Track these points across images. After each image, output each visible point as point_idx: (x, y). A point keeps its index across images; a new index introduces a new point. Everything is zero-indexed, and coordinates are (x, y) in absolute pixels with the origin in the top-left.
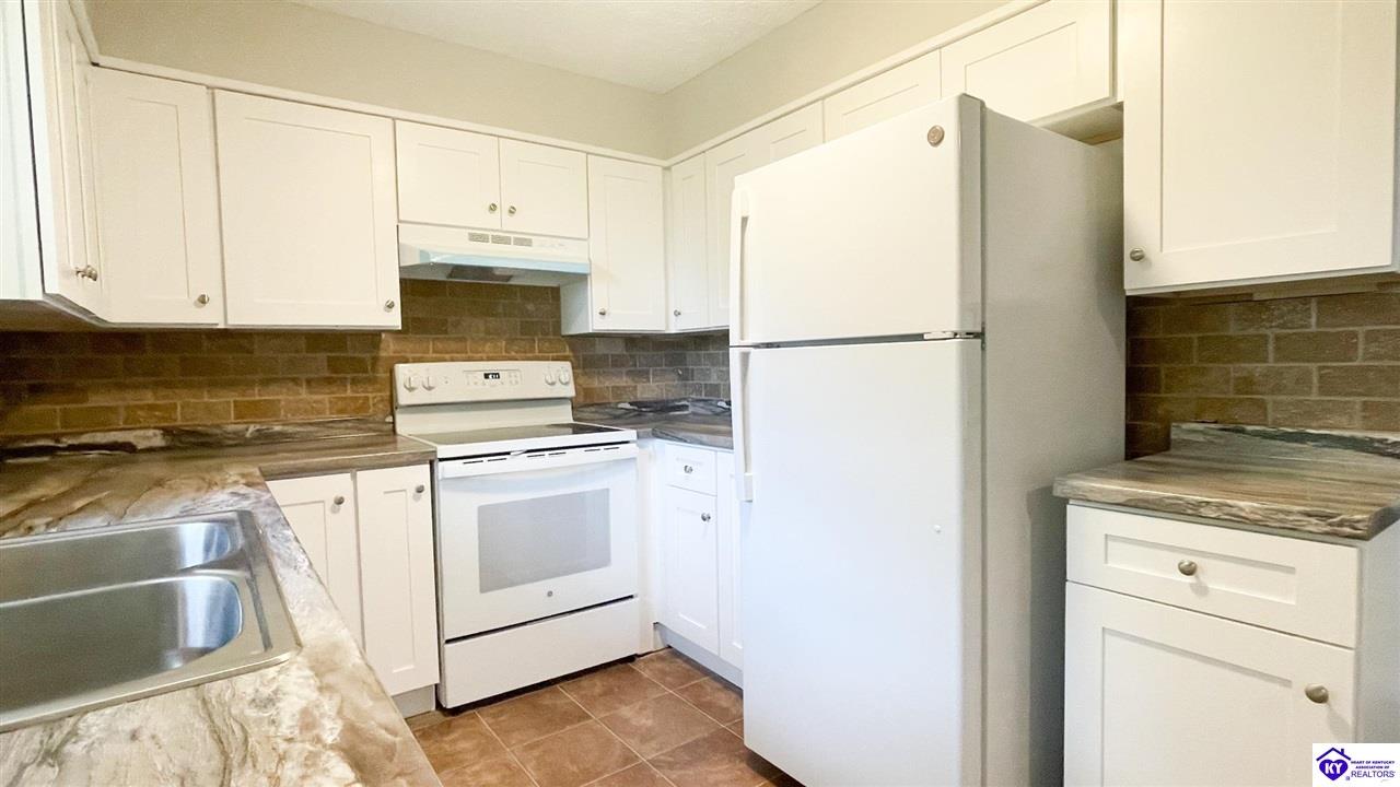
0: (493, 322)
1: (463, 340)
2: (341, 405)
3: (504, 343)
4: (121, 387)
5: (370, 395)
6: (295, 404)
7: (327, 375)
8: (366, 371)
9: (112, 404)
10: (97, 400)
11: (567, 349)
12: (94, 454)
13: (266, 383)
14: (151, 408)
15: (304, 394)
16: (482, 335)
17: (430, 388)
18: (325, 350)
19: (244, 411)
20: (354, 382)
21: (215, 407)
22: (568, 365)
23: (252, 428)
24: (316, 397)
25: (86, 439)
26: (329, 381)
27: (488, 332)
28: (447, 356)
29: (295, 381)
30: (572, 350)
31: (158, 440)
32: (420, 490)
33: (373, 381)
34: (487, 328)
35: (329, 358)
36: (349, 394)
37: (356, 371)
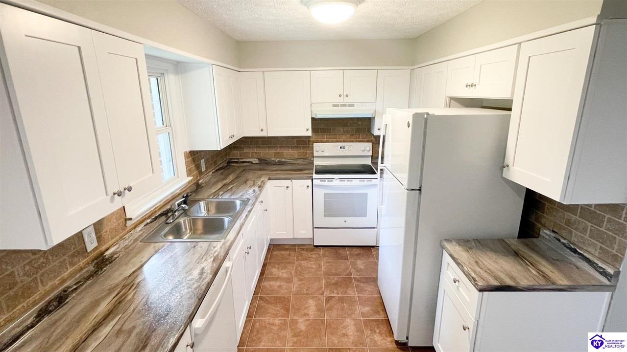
0: (346, 129)
1: (336, 134)
2: (300, 154)
3: (349, 136)
4: (250, 147)
5: (308, 151)
6: (289, 153)
7: (296, 145)
8: (307, 144)
9: (248, 151)
10: (245, 150)
12: (245, 164)
13: (281, 147)
14: (256, 153)
15: (290, 151)
16: (342, 133)
17: (323, 151)
18: (296, 139)
19: (276, 154)
20: (303, 148)
21: (269, 153)
22: (370, 144)
23: (277, 160)
24: (293, 151)
25: (243, 160)
26: (297, 147)
28: (330, 140)
29: (288, 147)
31: (257, 162)
32: (308, 187)
33: (308, 147)
34: (343, 131)
35: (297, 141)
36: (302, 151)
37: (303, 145)
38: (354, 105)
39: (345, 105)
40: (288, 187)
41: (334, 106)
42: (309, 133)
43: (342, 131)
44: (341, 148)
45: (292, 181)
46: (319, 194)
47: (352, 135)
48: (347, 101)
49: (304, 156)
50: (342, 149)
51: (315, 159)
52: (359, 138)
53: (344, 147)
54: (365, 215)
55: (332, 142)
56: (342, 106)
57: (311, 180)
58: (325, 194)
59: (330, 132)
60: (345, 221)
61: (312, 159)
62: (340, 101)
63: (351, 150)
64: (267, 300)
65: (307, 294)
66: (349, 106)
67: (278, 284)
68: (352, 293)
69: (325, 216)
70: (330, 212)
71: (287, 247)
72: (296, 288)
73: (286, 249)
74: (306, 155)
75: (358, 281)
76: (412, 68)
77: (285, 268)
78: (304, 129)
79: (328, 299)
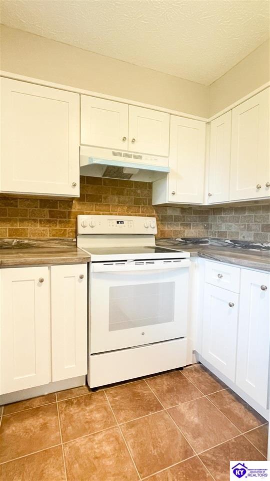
0: (122, 198)
2: (54, 232)
3: (126, 208)
5: (67, 229)
6: (35, 231)
7: (48, 218)
8: (65, 218)
11: (154, 211)
13: (22, 221)
15: (38, 226)
16: (116, 204)
17: (92, 227)
18: (48, 207)
19: (13, 233)
20: (60, 222)
22: (154, 219)
23: (15, 241)
24: (43, 228)
26: (49, 221)
27: (119, 202)
28: (101, 213)
29: (35, 221)
30: (157, 212)
32: (80, 277)
33: (68, 222)
34: (119, 200)
35: (50, 211)
36: (58, 228)
37: (61, 218)
38: (141, 156)
39: (130, 156)
40: (42, 281)
41: (114, 154)
42: (76, 192)
43: (117, 201)
44: (118, 222)
45: (50, 268)
48: (133, 150)
49: (61, 235)
50: (120, 225)
51: (79, 239)
53: (122, 222)
54: (170, 319)
55: (104, 214)
56: (125, 156)
57: (87, 265)
58: (112, 289)
59: (101, 201)
60: (143, 334)
61: (75, 240)
62: (123, 146)
63: (131, 226)
66: (135, 157)
70: (118, 321)
74: (64, 234)
78: (68, 184)
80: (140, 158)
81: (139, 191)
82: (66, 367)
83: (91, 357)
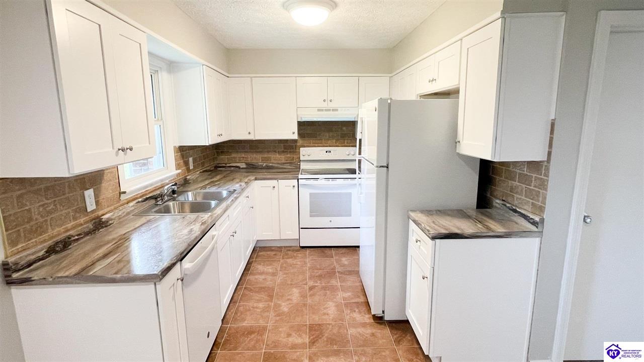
0: (331, 134)
1: (322, 140)
2: (287, 159)
3: (335, 141)
4: (237, 152)
5: (295, 156)
6: (277, 158)
7: (283, 150)
8: (293, 149)
9: (236, 156)
10: (233, 155)
12: (232, 168)
13: (268, 152)
14: (243, 157)
15: (277, 155)
16: (327, 138)
17: (309, 156)
18: (283, 143)
19: (264, 160)
20: (290, 152)
21: (256, 158)
22: (354, 149)
23: (265, 164)
24: (280, 156)
25: (231, 165)
26: (283, 152)
27: (329, 137)
28: (316, 145)
29: (275, 151)
31: (245, 166)
32: (294, 186)
33: (296, 152)
34: (329, 136)
35: (284, 145)
36: (289, 156)
37: (291, 149)
39: (329, 110)
40: (274, 187)
41: (319, 110)
42: (295, 137)
44: (327, 152)
45: (278, 181)
46: (305, 193)
47: (337, 140)
48: (332, 105)
49: (291, 160)
51: (302, 163)
52: (344, 143)
53: (330, 152)
54: (349, 215)
55: (318, 147)
56: (326, 110)
57: (297, 180)
58: (310, 194)
59: (316, 137)
60: (331, 221)
61: (299, 164)
62: (325, 105)
63: (336, 154)
64: (251, 290)
65: (292, 284)
66: (333, 110)
67: (263, 277)
68: (334, 282)
69: (311, 216)
70: (314, 213)
71: (273, 249)
72: (281, 280)
73: (273, 250)
74: (293, 159)
75: (342, 273)
76: (390, 75)
77: (271, 265)
78: (290, 133)
79: (311, 288)
80: (337, 110)
81: (344, 128)
82: (287, 233)
83: (300, 229)
